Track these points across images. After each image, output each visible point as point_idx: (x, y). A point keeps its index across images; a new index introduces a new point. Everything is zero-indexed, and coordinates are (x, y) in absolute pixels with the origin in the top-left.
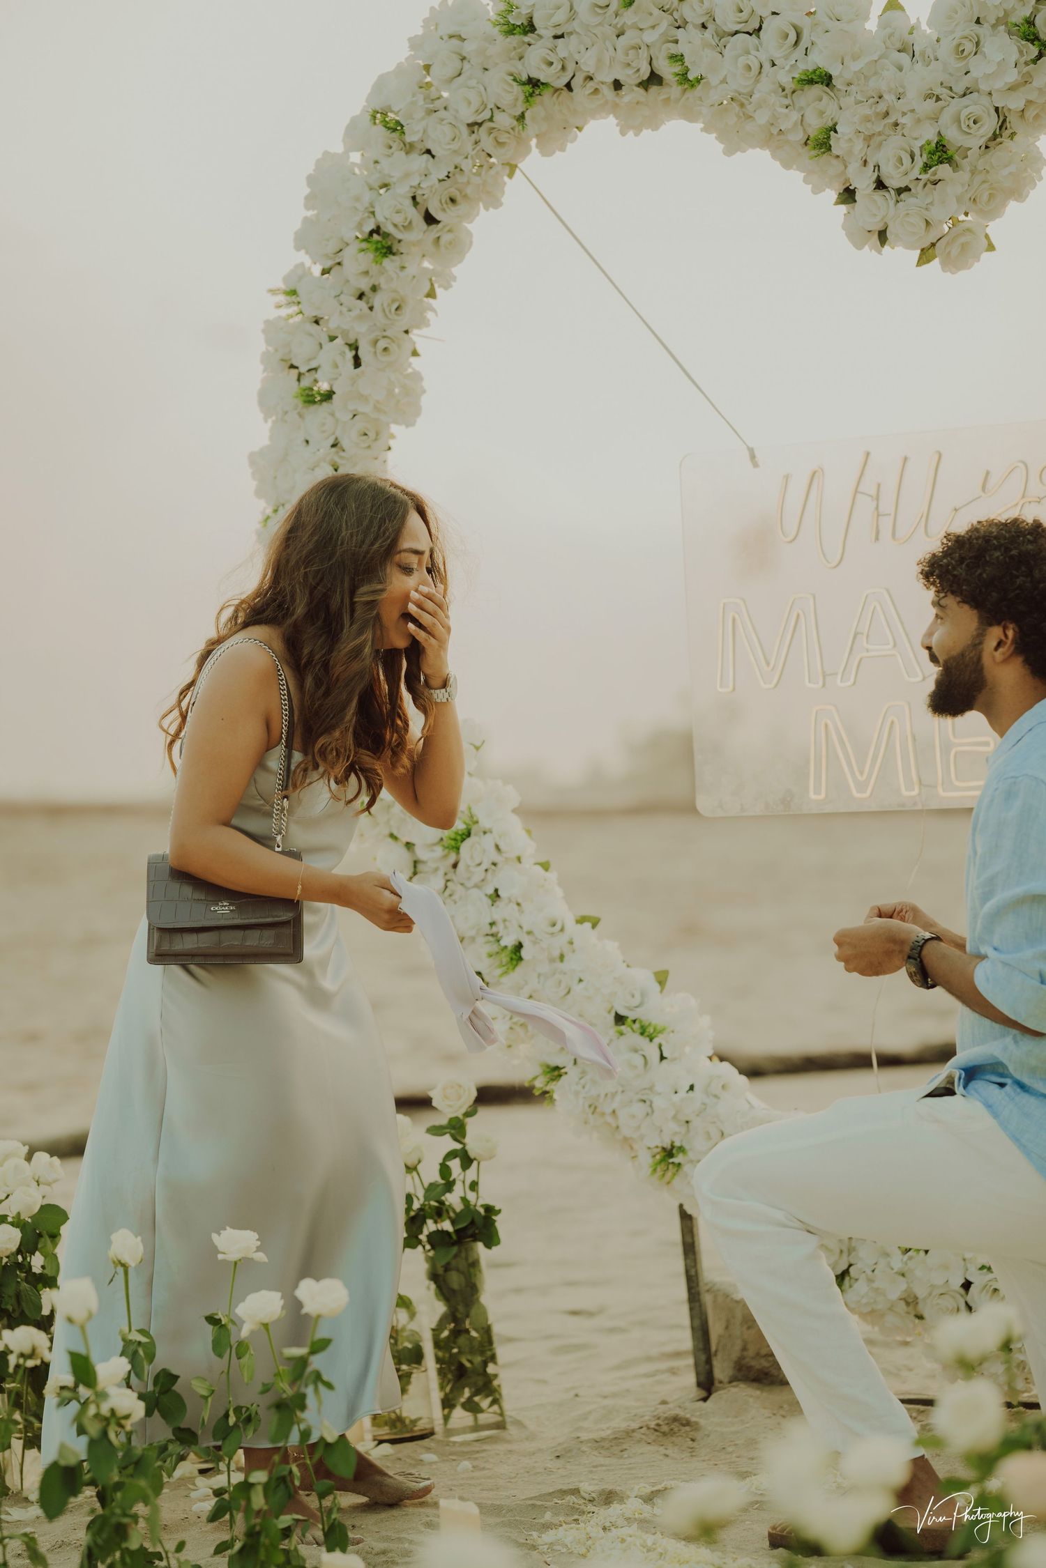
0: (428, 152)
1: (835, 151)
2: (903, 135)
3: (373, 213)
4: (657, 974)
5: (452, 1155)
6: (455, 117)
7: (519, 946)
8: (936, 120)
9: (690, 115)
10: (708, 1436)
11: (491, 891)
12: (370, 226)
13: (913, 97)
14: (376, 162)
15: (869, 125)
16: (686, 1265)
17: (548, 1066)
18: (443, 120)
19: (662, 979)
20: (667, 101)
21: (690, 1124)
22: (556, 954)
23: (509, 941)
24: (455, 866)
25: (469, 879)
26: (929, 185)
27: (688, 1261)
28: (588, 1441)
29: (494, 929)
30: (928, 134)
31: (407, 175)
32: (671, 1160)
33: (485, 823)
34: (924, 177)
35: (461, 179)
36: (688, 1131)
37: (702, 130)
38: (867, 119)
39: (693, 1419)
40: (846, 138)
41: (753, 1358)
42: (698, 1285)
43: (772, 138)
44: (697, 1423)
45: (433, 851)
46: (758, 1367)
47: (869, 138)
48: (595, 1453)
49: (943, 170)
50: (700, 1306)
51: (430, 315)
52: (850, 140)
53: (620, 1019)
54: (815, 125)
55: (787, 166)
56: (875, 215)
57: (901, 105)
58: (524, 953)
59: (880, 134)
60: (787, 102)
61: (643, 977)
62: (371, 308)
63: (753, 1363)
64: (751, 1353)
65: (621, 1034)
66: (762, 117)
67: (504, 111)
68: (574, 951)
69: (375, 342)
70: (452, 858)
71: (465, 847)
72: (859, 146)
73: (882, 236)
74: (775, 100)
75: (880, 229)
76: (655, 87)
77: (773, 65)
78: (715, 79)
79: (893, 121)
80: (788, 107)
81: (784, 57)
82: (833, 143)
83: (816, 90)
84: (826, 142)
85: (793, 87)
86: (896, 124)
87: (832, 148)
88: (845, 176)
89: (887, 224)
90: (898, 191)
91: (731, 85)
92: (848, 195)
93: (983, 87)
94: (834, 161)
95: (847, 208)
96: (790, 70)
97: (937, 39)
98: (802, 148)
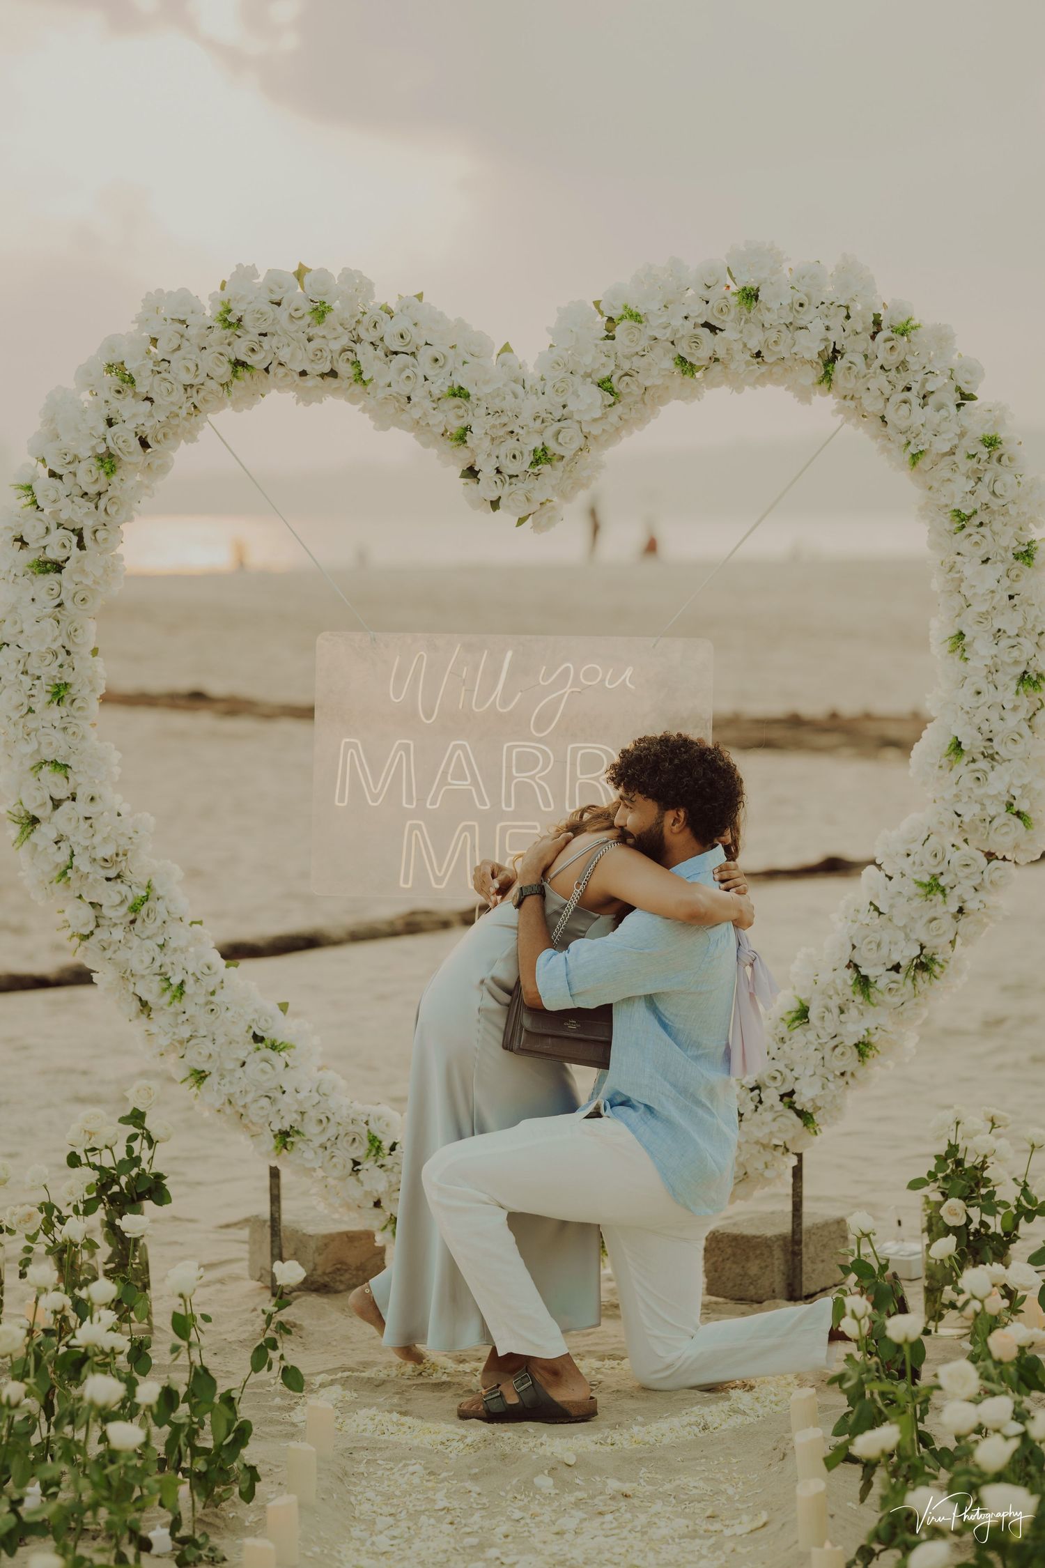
0: (148, 399)
1: (469, 444)
2: (518, 440)
3: (105, 439)
4: (280, 1005)
5: (133, 1138)
6: (175, 379)
7: (182, 983)
8: (541, 433)
9: (352, 400)
10: (312, 1334)
11: (161, 942)
12: (101, 449)
13: (526, 417)
14: (107, 402)
15: (495, 430)
16: (271, 1211)
17: (195, 1070)
18: (165, 379)
19: (284, 1007)
20: (336, 389)
21: (306, 1115)
22: (211, 990)
23: (175, 981)
24: (133, 922)
25: (142, 932)
26: (532, 476)
27: (274, 1208)
28: (235, 1342)
29: (163, 970)
30: (536, 443)
31: (134, 415)
32: (288, 1140)
33: (159, 891)
34: (531, 471)
35: (174, 422)
36: (303, 1120)
37: (359, 410)
38: (494, 426)
39: (298, 1322)
40: (479, 437)
41: (320, 1276)
42: (280, 1224)
43: (419, 427)
44: (301, 1325)
45: (117, 910)
46: (322, 1282)
47: (493, 439)
48: (243, 1350)
49: (545, 468)
50: (280, 1239)
51: (134, 513)
52: (481, 439)
53: (257, 1039)
54: (455, 425)
55: (426, 445)
56: (493, 490)
57: (520, 422)
58: (186, 988)
59: (500, 437)
60: (435, 406)
61: (272, 1007)
62: (97, 508)
63: (319, 1279)
64: (319, 1272)
65: (258, 1049)
66: (416, 413)
67: (212, 378)
68: (222, 988)
69: (95, 532)
70: (132, 917)
71: (144, 910)
72: (486, 444)
73: (495, 504)
74: (428, 404)
75: (494, 499)
76: (331, 378)
77: (426, 379)
78: (383, 382)
79: (510, 430)
80: (434, 409)
81: (436, 376)
82: (467, 438)
83: (457, 401)
84: (461, 437)
85: (440, 396)
86: (512, 432)
87: (466, 442)
88: (472, 461)
89: (500, 497)
90: (511, 477)
91: (394, 388)
92: (471, 473)
93: (576, 417)
94: (466, 450)
95: (468, 480)
96: (440, 385)
97: (542, 379)
98: (439, 437)
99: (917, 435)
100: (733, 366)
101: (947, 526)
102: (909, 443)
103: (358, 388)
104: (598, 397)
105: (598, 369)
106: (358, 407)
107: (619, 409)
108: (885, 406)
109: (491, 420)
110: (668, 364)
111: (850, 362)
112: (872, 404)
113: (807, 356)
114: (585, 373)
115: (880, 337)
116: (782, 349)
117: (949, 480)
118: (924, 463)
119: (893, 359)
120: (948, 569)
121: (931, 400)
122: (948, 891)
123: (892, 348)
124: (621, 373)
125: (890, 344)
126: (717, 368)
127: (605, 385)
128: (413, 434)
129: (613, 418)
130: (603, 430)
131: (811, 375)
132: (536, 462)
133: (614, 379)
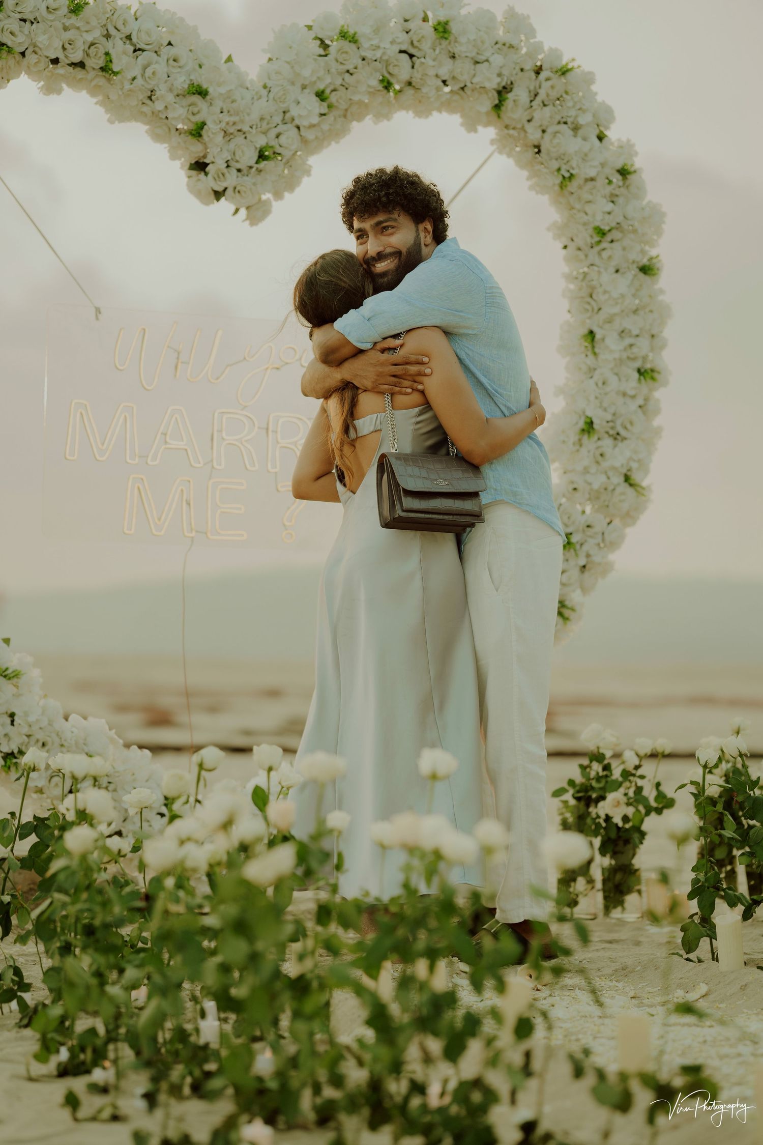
1: (203, 138)
2: (245, 138)
8: (266, 133)
15: (227, 128)
19: (6, 641)
21: (32, 738)
26: (256, 171)
30: (261, 141)
34: (255, 166)
36: (27, 743)
37: (96, 103)
40: (212, 132)
43: (156, 120)
47: (224, 136)
49: (268, 164)
52: (215, 134)
54: (192, 121)
55: (157, 138)
56: (220, 182)
59: (230, 134)
60: (176, 100)
66: (158, 106)
72: (219, 138)
73: (218, 195)
74: (170, 98)
75: (220, 189)
76: (79, 69)
77: (169, 77)
78: (130, 77)
79: (239, 128)
80: (175, 103)
81: (178, 72)
82: (203, 133)
83: (196, 99)
84: (197, 132)
85: (180, 92)
86: (239, 131)
87: (200, 136)
88: (202, 155)
89: (226, 189)
90: (239, 170)
91: (139, 81)
92: (200, 166)
93: (297, 122)
94: (199, 144)
95: (194, 173)
96: (181, 82)
97: (265, 87)
98: (173, 131)
99: (568, 162)
100: (424, 90)
101: (589, 240)
102: (559, 170)
103: (101, 81)
104: (316, 106)
105: (315, 82)
106: (95, 100)
107: (330, 118)
108: (542, 138)
109: (226, 118)
110: (374, 83)
111: (517, 96)
112: (534, 135)
113: (488, 85)
114: (303, 85)
115: (543, 75)
116: (465, 78)
117: (590, 202)
118: (573, 186)
119: (554, 94)
120: (581, 277)
121: (580, 132)
122: (578, 547)
123: (552, 87)
124: (332, 87)
125: (549, 83)
126: (410, 91)
127: (321, 95)
128: (147, 127)
129: (325, 127)
130: (317, 138)
131: (486, 103)
132: (262, 157)
133: (328, 91)
